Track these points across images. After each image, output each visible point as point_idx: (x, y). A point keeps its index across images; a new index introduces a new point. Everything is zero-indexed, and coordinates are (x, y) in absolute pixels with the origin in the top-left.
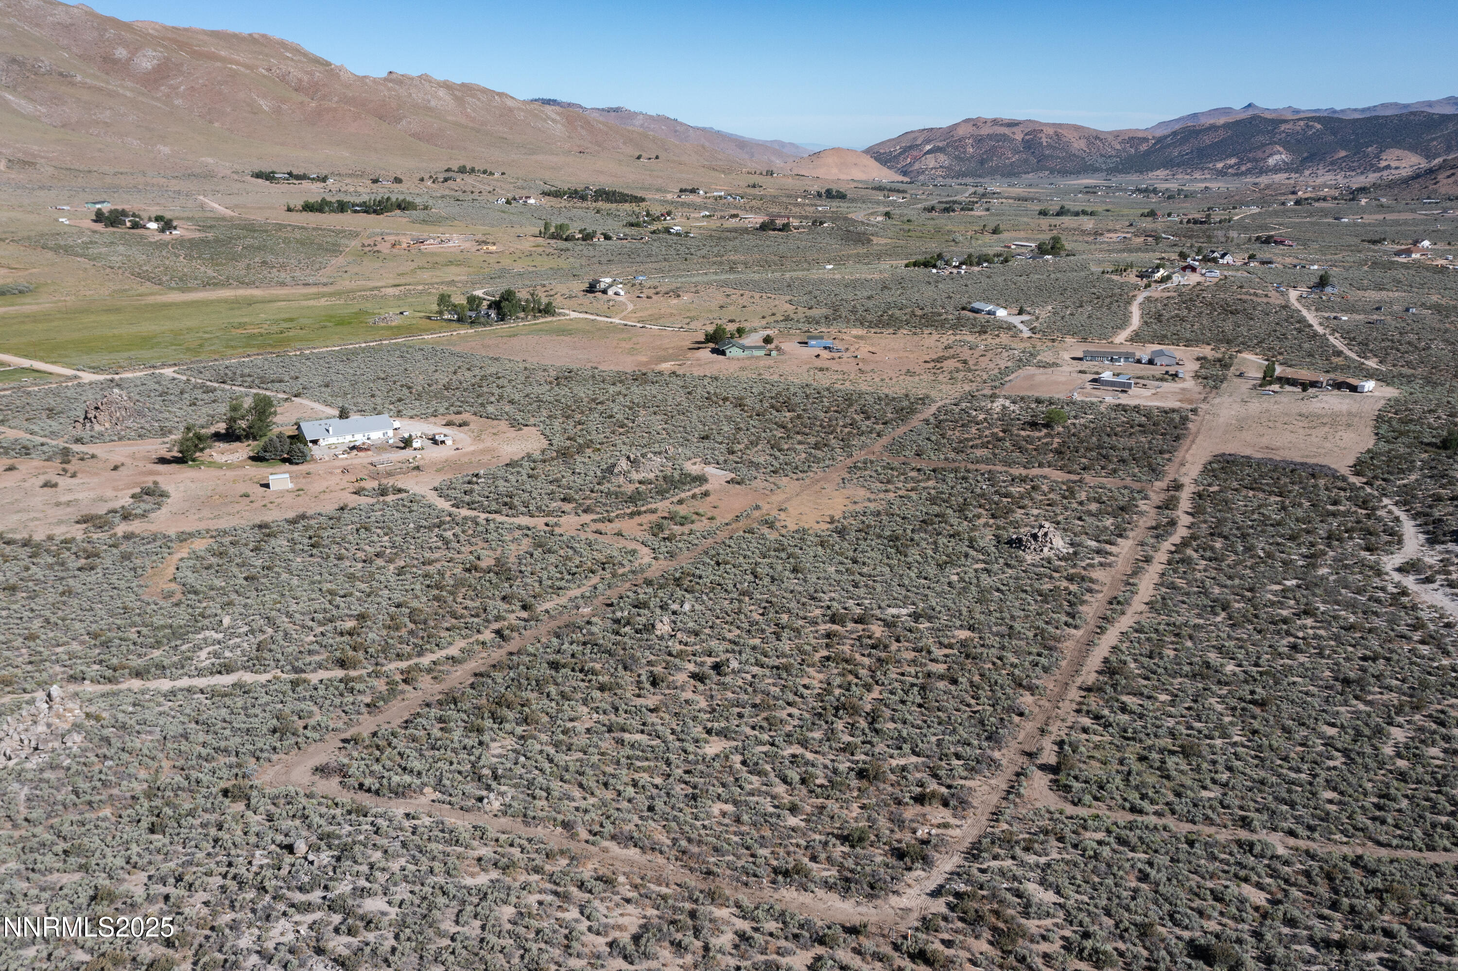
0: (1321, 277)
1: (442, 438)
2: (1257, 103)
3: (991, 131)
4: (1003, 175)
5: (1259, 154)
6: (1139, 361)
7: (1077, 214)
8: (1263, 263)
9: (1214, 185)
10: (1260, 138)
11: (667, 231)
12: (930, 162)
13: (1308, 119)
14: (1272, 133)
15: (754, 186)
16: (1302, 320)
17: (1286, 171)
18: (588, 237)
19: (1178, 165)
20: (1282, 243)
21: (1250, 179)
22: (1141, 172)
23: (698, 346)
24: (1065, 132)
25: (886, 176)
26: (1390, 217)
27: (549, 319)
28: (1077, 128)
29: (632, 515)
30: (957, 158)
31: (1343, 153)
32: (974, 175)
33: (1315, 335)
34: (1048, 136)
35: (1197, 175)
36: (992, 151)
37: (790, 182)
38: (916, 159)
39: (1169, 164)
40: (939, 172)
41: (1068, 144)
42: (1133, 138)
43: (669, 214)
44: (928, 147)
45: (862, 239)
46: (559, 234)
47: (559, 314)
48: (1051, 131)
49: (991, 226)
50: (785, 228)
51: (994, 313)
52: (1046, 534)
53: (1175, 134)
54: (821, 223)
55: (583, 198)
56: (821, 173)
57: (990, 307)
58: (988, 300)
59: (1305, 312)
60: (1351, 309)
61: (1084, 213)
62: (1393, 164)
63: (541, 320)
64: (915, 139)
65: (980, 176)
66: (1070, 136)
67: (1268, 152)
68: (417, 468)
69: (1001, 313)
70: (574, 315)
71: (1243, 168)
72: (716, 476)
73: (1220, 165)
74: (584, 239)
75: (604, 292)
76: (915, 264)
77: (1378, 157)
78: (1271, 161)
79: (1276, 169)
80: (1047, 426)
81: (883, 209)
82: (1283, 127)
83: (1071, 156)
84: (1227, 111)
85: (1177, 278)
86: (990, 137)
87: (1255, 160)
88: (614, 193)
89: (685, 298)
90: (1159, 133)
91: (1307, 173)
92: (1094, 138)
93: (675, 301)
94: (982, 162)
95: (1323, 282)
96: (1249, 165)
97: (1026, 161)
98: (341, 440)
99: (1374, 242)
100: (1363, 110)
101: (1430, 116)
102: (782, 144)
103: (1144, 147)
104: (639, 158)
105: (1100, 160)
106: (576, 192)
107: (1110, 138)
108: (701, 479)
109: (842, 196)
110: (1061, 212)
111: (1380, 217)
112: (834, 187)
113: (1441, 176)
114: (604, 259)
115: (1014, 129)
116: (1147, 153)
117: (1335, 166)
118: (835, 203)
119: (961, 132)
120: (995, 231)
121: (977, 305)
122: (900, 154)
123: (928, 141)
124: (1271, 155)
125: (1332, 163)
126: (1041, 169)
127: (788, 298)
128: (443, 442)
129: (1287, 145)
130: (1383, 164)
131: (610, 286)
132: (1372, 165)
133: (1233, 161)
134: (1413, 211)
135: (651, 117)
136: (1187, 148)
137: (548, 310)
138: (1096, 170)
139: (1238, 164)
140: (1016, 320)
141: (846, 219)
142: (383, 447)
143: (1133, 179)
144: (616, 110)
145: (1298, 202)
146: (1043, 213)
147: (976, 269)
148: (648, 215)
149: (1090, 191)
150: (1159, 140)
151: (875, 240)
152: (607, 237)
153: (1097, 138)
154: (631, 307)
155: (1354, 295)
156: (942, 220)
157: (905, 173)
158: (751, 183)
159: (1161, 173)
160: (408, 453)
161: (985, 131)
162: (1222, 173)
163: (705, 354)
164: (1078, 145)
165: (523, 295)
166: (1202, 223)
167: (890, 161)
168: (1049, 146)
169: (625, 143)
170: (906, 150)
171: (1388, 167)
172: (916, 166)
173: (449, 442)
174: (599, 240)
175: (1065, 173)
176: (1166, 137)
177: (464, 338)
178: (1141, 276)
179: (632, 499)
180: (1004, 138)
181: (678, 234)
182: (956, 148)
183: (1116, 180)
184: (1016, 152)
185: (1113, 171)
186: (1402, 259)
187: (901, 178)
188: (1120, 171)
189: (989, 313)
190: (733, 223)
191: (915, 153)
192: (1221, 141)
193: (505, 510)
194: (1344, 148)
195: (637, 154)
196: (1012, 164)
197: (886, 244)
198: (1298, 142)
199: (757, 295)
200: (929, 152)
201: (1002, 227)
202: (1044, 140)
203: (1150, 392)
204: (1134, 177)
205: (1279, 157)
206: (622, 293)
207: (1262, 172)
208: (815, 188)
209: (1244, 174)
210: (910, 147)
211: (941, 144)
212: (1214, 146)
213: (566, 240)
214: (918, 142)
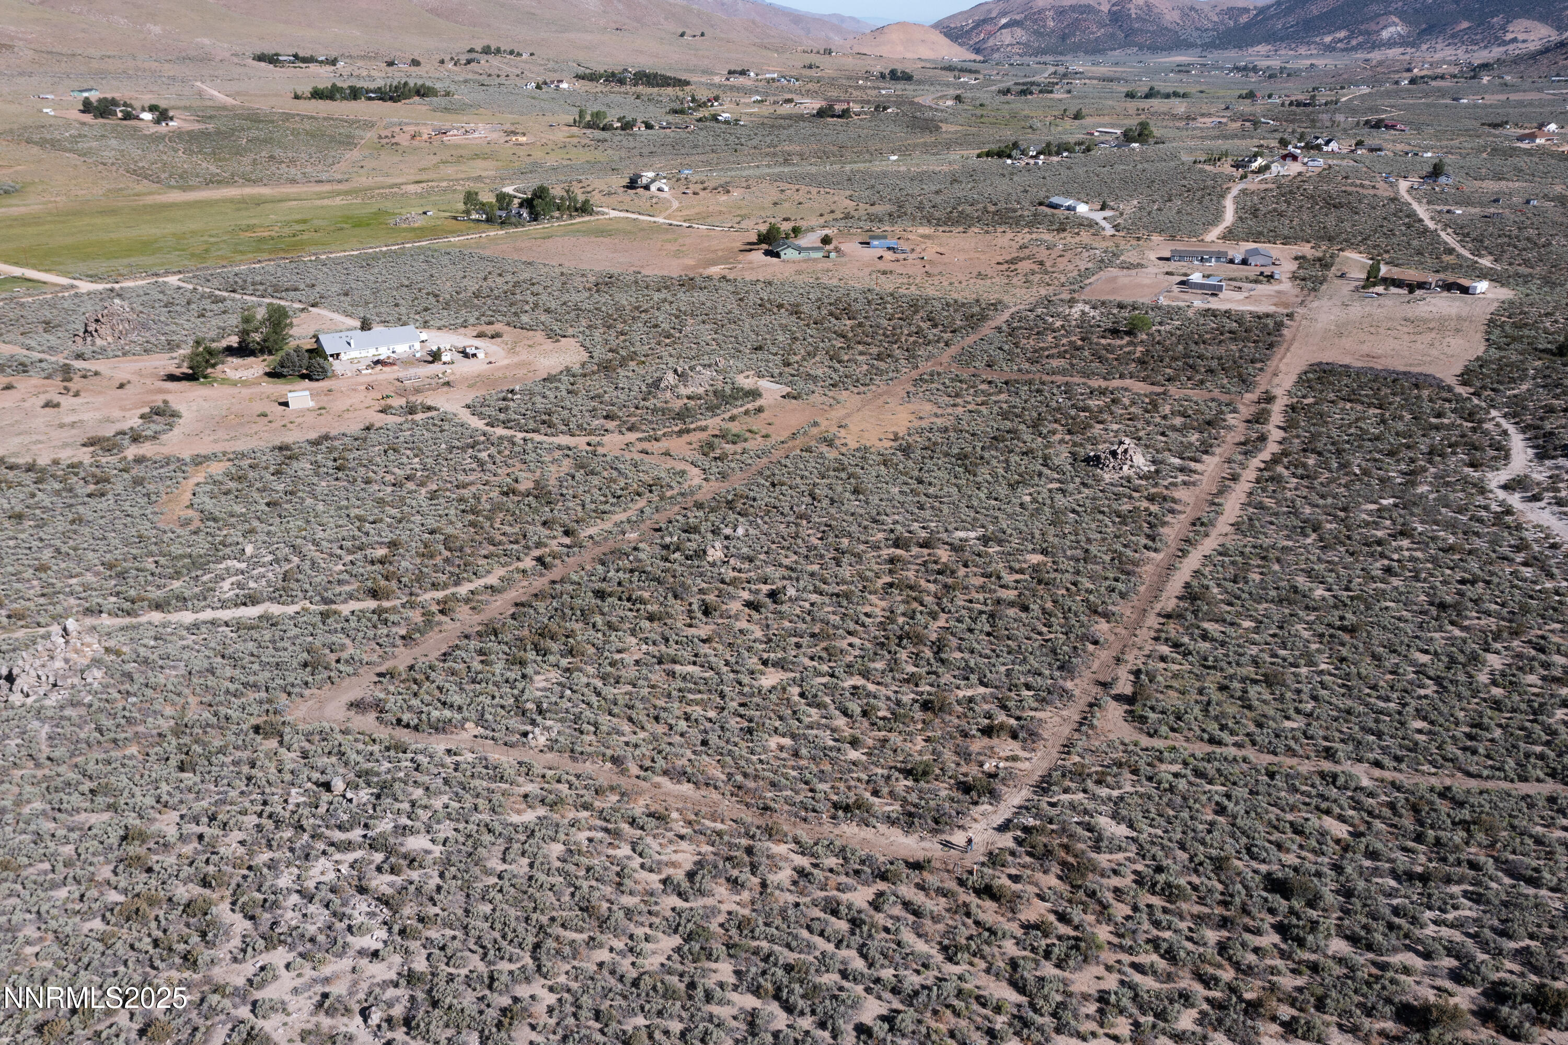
0: (1435, 166)
1: (473, 351)
4: (1086, 52)
5: (1373, 26)
6: (1231, 261)
7: (1167, 96)
8: (1372, 150)
9: (1320, 62)
10: (1374, 7)
11: (715, 118)
12: (1006, 37)
15: (810, 67)
16: (1412, 215)
17: (1402, 45)
18: (627, 126)
19: (1282, 40)
20: (1393, 127)
21: (1360, 55)
22: (1240, 48)
23: (749, 247)
24: (1155, 2)
25: (957, 54)
26: (1514, 97)
27: (587, 218)
29: (680, 433)
30: (1036, 32)
31: (1465, 25)
32: (1054, 52)
33: (1426, 230)
34: (1137, 7)
35: (1303, 50)
36: (1075, 24)
37: (850, 62)
38: (991, 34)
39: (1271, 38)
40: (1016, 49)
41: (1160, 15)
42: (1232, 9)
43: (716, 99)
44: (1004, 21)
45: (930, 126)
46: (596, 123)
47: (598, 213)
49: (1072, 111)
50: (845, 114)
51: (1074, 209)
52: (1126, 451)
53: (1278, 3)
54: (885, 108)
55: (622, 82)
56: (885, 51)
57: (1070, 202)
58: (1067, 194)
59: (1415, 206)
60: (1466, 202)
61: (1176, 94)
62: (1521, 37)
63: (578, 220)
64: (990, 11)
65: (1061, 54)
66: (1162, 6)
67: (1382, 24)
68: (448, 384)
69: (1082, 209)
70: (613, 214)
71: (1354, 42)
72: (771, 390)
73: (1328, 39)
74: (623, 128)
75: (647, 188)
76: (988, 154)
77: (1504, 28)
78: (1385, 34)
79: (1390, 43)
80: (1129, 333)
81: (953, 92)
83: (1163, 30)
85: (1276, 168)
86: (1074, 8)
87: (1368, 33)
88: (655, 75)
89: (736, 193)
91: (1424, 47)
92: (1189, 10)
93: (725, 198)
94: (1064, 38)
95: (1436, 171)
96: (1360, 39)
97: (1113, 35)
98: (364, 354)
99: (1495, 126)
102: (842, 19)
103: (1244, 19)
104: (682, 35)
105: (1195, 34)
106: (613, 74)
107: (1207, 9)
108: (754, 394)
109: (907, 77)
110: (1150, 94)
111: (1503, 97)
112: (899, 67)
114: (645, 151)
116: (1248, 26)
117: (1456, 39)
118: (900, 86)
120: (1077, 116)
121: (1055, 200)
122: (973, 28)
123: (1004, 14)
124: (1385, 27)
125: (1453, 36)
126: (1129, 45)
127: (848, 193)
128: (474, 355)
129: (1403, 16)
130: (1509, 36)
131: (653, 181)
132: (1497, 38)
133: (1342, 34)
134: (1540, 90)
136: (1291, 20)
137: (585, 209)
138: (1190, 46)
139: (1349, 38)
140: (1098, 216)
141: (912, 103)
142: (409, 361)
143: (1231, 56)
145: (1413, 81)
146: (1130, 95)
147: (1055, 159)
148: (693, 100)
149: (1182, 69)
150: (1262, 11)
151: (944, 127)
152: (649, 126)
153: (1192, 9)
154: (676, 204)
155: (1471, 186)
156: (1018, 104)
157: (978, 51)
158: (807, 63)
159: (1263, 49)
160: (436, 368)
162: (1330, 48)
163: (758, 256)
164: (1171, 17)
165: (557, 191)
166: (1305, 105)
167: (961, 36)
168: (1139, 18)
169: (666, 19)
170: (979, 24)
171: (1514, 40)
172: (991, 43)
173: (481, 355)
174: (640, 129)
175: (1154, 49)
176: (1269, 7)
177: (494, 240)
178: (1236, 166)
179: (681, 416)
180: (1087, 9)
181: (727, 122)
182: (1035, 21)
183: (1213, 56)
184: (1102, 25)
185: (1209, 46)
186: (1525, 145)
187: (973, 56)
188: (1216, 47)
189: (1069, 208)
190: (787, 109)
191: (989, 27)
192: (1331, 11)
193: (543, 429)
194: (1467, 18)
195: (680, 31)
196: (1096, 39)
197: (956, 132)
198: (1416, 11)
199: (814, 191)
200: (1004, 26)
201: (1084, 112)
202: (1133, 11)
203: (1239, 296)
204: (1232, 54)
205: (1394, 29)
206: (666, 189)
207: (1375, 46)
208: (877, 69)
209: (1354, 49)
210: (984, 21)
211: (1018, 17)
212: (1321, 17)
213: (603, 129)
214: (993, 15)
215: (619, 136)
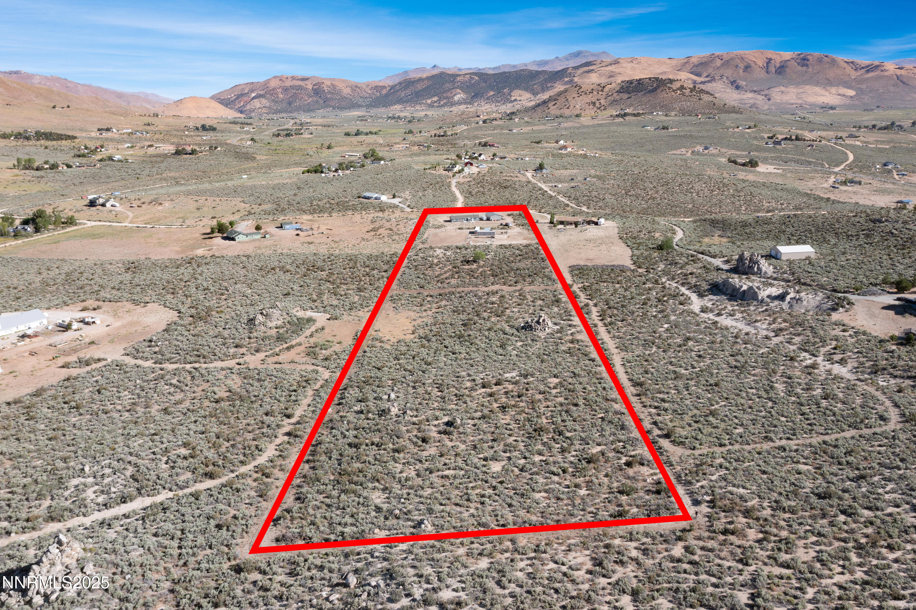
0: (540, 164)
1: (90, 320)
2: (438, 64)
3: (292, 84)
4: (304, 111)
5: (449, 94)
6: (481, 219)
7: (367, 134)
8: (501, 158)
9: (429, 113)
10: (447, 85)
11: (110, 159)
12: (257, 104)
13: (470, 74)
14: (453, 82)
15: (149, 125)
16: (540, 189)
17: (465, 103)
18: (54, 167)
19: (406, 102)
20: (493, 145)
21: (446, 109)
22: (387, 107)
23: (209, 236)
24: (337, 83)
25: (230, 114)
26: (535, 128)
27: (74, 228)
28: (344, 81)
29: (288, 348)
30: (273, 101)
31: (492, 93)
32: (286, 111)
33: (551, 197)
34: (327, 86)
35: (418, 107)
36: (295, 96)
37: (171, 121)
38: (247, 103)
39: (400, 101)
40: (264, 110)
41: (340, 91)
42: (377, 87)
43: (102, 147)
44: (253, 95)
45: (248, 157)
46: (28, 166)
47: (80, 224)
48: (329, 83)
49: (326, 144)
50: (193, 152)
51: (379, 199)
52: (544, 320)
53: (400, 83)
54: (216, 148)
55: (28, 138)
56: (184, 113)
57: (374, 195)
59: (539, 184)
60: (560, 181)
61: (371, 133)
62: (518, 98)
63: (68, 230)
64: (243, 89)
65: (290, 112)
66: (340, 86)
67: (454, 93)
68: (92, 343)
69: (384, 198)
70: (90, 224)
71: (442, 103)
72: (321, 318)
73: (429, 101)
74: (51, 169)
75: (103, 205)
77: (509, 94)
78: (456, 98)
79: (459, 103)
80: (475, 261)
81: (249, 136)
82: (458, 79)
83: (343, 98)
84: (423, 70)
85: (466, 170)
86: (292, 87)
87: (447, 98)
88: (51, 134)
89: (167, 204)
90: (391, 83)
91: (476, 104)
92: (355, 87)
93: (160, 208)
94: (290, 103)
95: (541, 167)
96: (445, 101)
97: (317, 102)
98: (8, 332)
99: (538, 143)
100: (494, 69)
101: (531, 72)
103: (384, 92)
104: (54, 107)
105: (361, 100)
106: (20, 134)
107: (364, 87)
108: (310, 320)
109: (214, 129)
110: (358, 133)
111: (530, 128)
112: (208, 123)
113: (550, 105)
114: (76, 182)
115: (306, 82)
116: (387, 95)
118: (211, 134)
119: (273, 84)
120: (329, 148)
121: (367, 194)
122: (236, 99)
123: (252, 91)
124: (455, 95)
125: (488, 99)
126: (327, 107)
127: (240, 199)
128: (94, 322)
129: (462, 89)
130: (513, 98)
131: (107, 201)
132: (508, 99)
133: (436, 99)
134: (544, 124)
135: (46, 78)
136: (408, 92)
137: (71, 222)
138: (360, 106)
139: (439, 100)
140: (396, 201)
141: (226, 144)
142: (46, 333)
143: (381, 111)
144: (16, 73)
145: (484, 122)
146: (347, 134)
147: (348, 172)
148: (86, 148)
149: (362, 119)
150: (392, 87)
151: (258, 157)
152: (69, 166)
153: (356, 87)
154: (131, 215)
155: (557, 173)
156: (288, 142)
157: (241, 112)
158: (147, 122)
159: (398, 107)
160: (73, 334)
161: (288, 83)
162: (431, 106)
163: (218, 241)
164: (346, 91)
166: (443, 136)
167: (229, 104)
168: (329, 92)
169: (36, 97)
170: (239, 96)
171: (516, 100)
172: (248, 107)
173: (98, 322)
174: (63, 168)
175: (341, 108)
176: (396, 85)
178: (447, 170)
179: (280, 338)
180: (300, 88)
181: (119, 161)
182: (272, 95)
183: (374, 111)
184: (310, 96)
185: (369, 106)
186: (563, 152)
187: (239, 115)
188: (374, 107)
189: (376, 199)
190: (151, 151)
191: (245, 99)
192: (427, 87)
193: (202, 360)
194: (492, 90)
195: (53, 105)
196: (308, 104)
197: (267, 160)
198: (468, 87)
199: (217, 199)
200: (254, 98)
201: (332, 145)
202: (325, 88)
203: (505, 236)
204: (382, 110)
205: (459, 96)
206: (118, 205)
207: (453, 104)
208: (191, 124)
209: (442, 106)
210: (242, 95)
211: (261, 93)
212: (424, 90)
213: (37, 170)
214: (246, 91)
215: (51, 174)
